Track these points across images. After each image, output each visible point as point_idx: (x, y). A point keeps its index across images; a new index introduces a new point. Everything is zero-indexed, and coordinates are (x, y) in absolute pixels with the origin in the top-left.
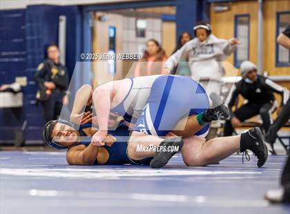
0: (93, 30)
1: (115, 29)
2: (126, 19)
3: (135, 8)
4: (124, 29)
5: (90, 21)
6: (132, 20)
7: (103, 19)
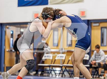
0: (5, 32)
1: (13, 32)
2: (17, 28)
3: (20, 25)
4: (16, 31)
5: (5, 29)
6: (19, 29)
7: (9, 28)
